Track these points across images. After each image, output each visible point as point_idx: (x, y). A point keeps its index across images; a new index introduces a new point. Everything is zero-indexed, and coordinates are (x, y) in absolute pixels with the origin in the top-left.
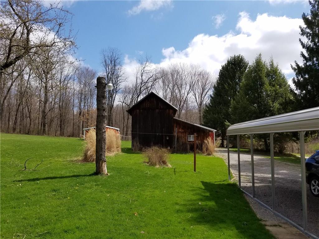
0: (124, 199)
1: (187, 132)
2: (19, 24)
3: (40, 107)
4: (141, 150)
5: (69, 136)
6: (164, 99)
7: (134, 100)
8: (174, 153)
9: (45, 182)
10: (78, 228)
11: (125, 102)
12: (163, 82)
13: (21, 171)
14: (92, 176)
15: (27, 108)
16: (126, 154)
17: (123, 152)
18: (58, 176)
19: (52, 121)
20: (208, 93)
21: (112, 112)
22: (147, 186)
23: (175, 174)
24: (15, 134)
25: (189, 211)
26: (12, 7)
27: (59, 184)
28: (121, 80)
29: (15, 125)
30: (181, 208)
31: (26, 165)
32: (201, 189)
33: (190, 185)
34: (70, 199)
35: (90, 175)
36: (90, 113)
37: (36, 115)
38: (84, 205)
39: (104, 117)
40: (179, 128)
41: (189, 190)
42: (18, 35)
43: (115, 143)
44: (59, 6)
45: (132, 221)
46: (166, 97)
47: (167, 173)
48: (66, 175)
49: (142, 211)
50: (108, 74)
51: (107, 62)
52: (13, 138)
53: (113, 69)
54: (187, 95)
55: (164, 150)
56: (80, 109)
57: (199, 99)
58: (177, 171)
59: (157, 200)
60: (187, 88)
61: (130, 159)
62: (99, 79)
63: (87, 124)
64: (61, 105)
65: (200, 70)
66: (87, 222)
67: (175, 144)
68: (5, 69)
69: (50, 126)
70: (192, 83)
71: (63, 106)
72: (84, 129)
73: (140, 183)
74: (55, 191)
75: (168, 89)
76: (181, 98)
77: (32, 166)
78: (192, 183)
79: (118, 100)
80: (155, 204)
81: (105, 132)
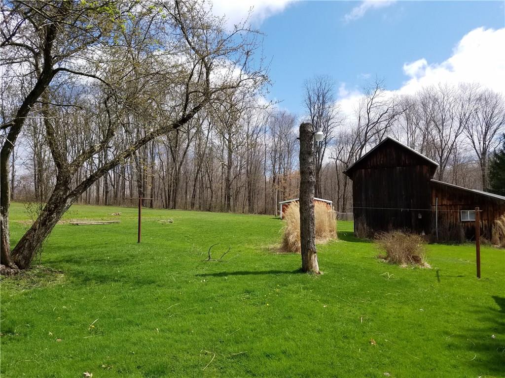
0: (350, 316)
1: (460, 205)
2: (197, 61)
3: (222, 174)
4: (370, 237)
5: (261, 213)
6: (409, 148)
7: (354, 154)
8: (434, 242)
9: (234, 278)
10: (284, 352)
11: (340, 158)
12: (408, 119)
13: (204, 262)
14: (297, 274)
15: (207, 175)
16: (345, 242)
17: (341, 239)
18: (251, 270)
19: (238, 192)
20: (498, 132)
21: (320, 176)
22: (388, 297)
23: (439, 280)
24: (194, 211)
25: (471, 348)
26: (187, 39)
27: (252, 283)
28: (333, 124)
29: (193, 199)
30: (456, 342)
31: (210, 253)
32: (494, 310)
33: (471, 302)
34: (269, 307)
35: (295, 272)
36: (288, 179)
37: (219, 185)
38: (290, 317)
39: (310, 183)
40: (442, 199)
41: (469, 311)
42: (195, 76)
43: (327, 224)
44: (246, 26)
45: (367, 353)
46: (413, 144)
47: (423, 278)
48: (261, 270)
49: (384, 339)
50: (314, 117)
51: (312, 99)
52: (192, 217)
53: (321, 108)
54: (456, 138)
55: (414, 237)
56: (274, 173)
57: (480, 143)
58: (442, 276)
59: (409, 324)
60: (454, 124)
61: (354, 251)
62: (303, 127)
63: (284, 195)
64: (249, 169)
65: (480, 91)
66: (297, 345)
67: (435, 228)
68: (182, 125)
69: (236, 199)
70: (465, 115)
71: (252, 170)
72: (280, 203)
73: (374, 292)
74: (248, 292)
75: (418, 130)
76: (444, 144)
77: (217, 255)
78: (473, 298)
79: (329, 157)
80: (405, 330)
81: (313, 206)
